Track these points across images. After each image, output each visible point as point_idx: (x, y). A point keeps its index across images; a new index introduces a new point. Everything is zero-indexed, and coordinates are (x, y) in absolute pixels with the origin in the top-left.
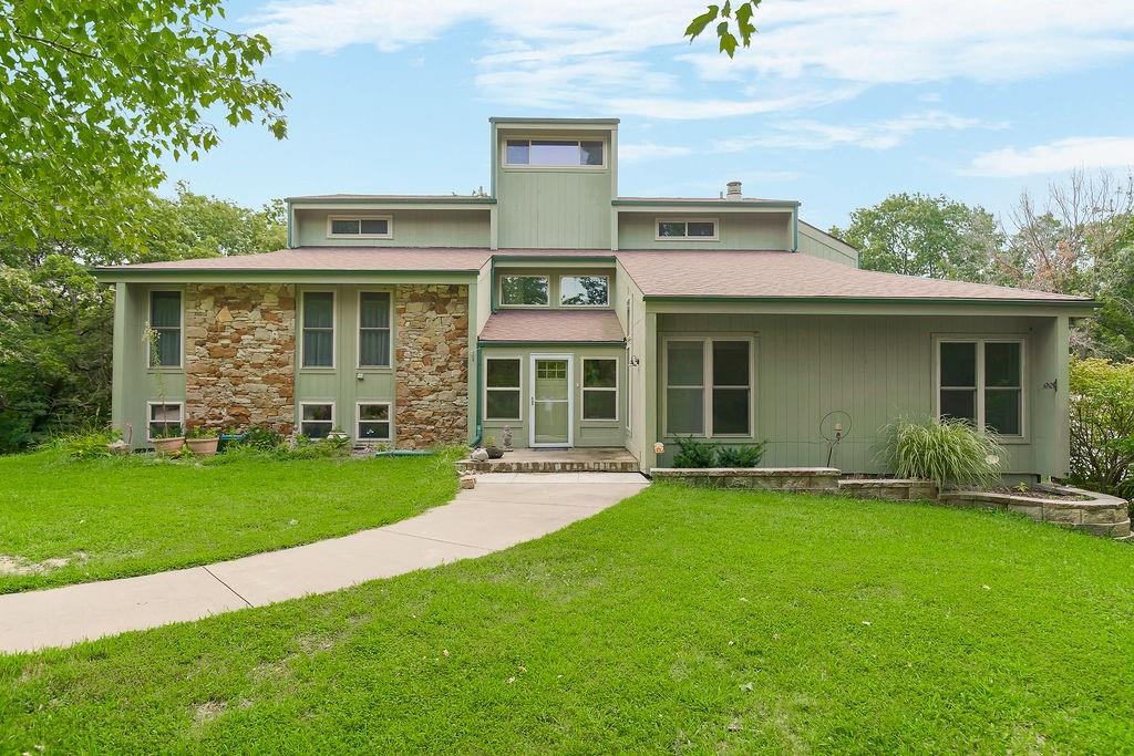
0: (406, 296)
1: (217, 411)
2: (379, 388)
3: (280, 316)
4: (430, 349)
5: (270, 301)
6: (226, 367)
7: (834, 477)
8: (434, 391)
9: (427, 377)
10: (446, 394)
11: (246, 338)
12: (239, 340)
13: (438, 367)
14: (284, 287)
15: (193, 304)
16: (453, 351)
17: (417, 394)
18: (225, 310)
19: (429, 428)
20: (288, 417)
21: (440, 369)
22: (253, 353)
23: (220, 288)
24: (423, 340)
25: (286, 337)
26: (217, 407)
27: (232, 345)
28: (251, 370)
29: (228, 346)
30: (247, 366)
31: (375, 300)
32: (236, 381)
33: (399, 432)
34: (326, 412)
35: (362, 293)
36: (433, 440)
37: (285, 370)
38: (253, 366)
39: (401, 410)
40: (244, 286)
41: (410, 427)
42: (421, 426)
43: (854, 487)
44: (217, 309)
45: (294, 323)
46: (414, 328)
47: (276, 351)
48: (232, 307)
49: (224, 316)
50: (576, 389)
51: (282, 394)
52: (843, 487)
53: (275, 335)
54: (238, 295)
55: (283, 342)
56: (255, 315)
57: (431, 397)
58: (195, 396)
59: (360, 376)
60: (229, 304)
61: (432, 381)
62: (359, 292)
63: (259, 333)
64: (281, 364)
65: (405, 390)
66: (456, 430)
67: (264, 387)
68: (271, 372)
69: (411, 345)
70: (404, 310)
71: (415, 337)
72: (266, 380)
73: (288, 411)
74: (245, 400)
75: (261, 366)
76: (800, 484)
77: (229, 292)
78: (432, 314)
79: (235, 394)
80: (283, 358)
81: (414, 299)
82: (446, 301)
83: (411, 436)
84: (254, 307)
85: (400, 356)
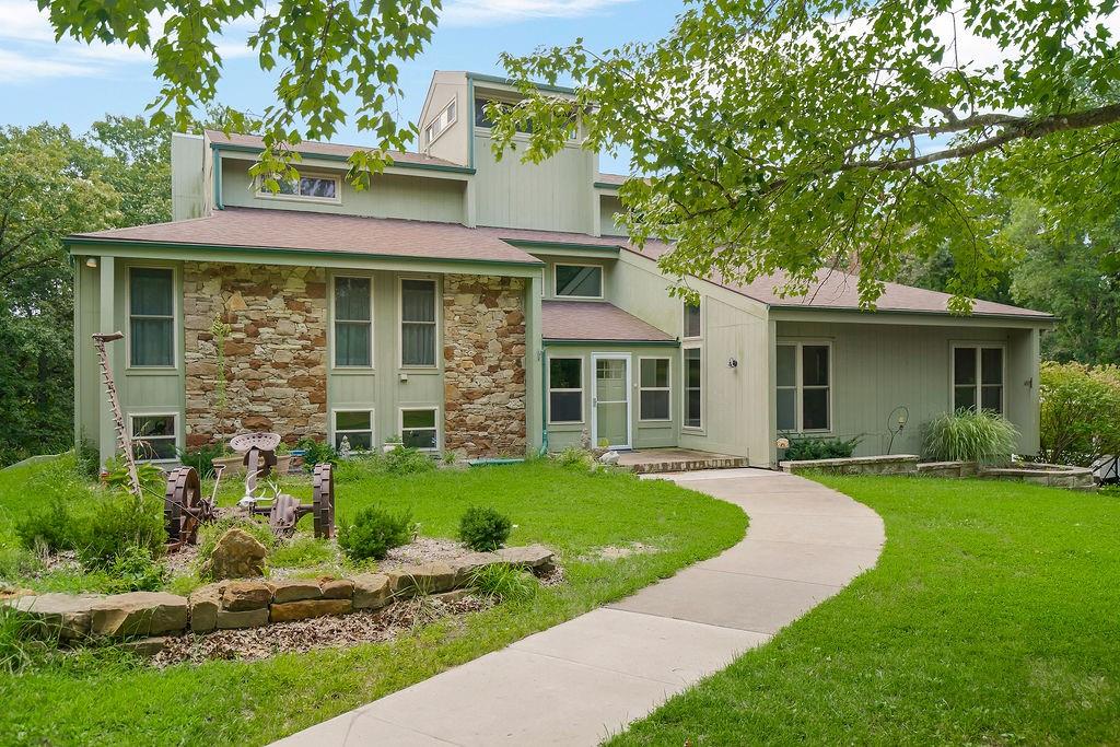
0: (455, 287)
1: (228, 423)
2: (425, 391)
3: (308, 305)
4: (481, 346)
5: (294, 286)
6: (241, 367)
7: (915, 462)
8: (486, 394)
9: (479, 377)
10: (498, 397)
11: (265, 332)
12: (256, 334)
13: (490, 367)
14: (312, 271)
15: (192, 286)
16: (506, 349)
17: (469, 396)
18: (237, 295)
19: (481, 434)
20: (321, 427)
21: (493, 369)
22: (274, 350)
23: (229, 269)
24: (474, 336)
25: (316, 332)
26: (228, 418)
27: (246, 341)
28: (273, 371)
29: (241, 341)
30: (267, 366)
31: (420, 290)
32: (253, 384)
33: (449, 441)
34: (363, 419)
35: (403, 281)
36: (487, 448)
37: (314, 371)
38: (276, 366)
39: (452, 415)
40: (261, 267)
41: (462, 434)
42: (472, 432)
43: (929, 469)
44: (226, 294)
45: (326, 313)
46: (464, 322)
47: (304, 348)
48: (247, 292)
49: (236, 303)
50: (635, 389)
51: (312, 399)
52: (922, 469)
53: (302, 328)
54: (254, 278)
55: (312, 337)
56: (276, 305)
57: (485, 400)
58: (199, 403)
59: (404, 377)
60: (241, 288)
61: (485, 382)
62: (400, 280)
63: (283, 326)
64: (310, 364)
65: (455, 394)
66: (510, 436)
67: (291, 391)
68: (298, 373)
69: (460, 342)
70: (451, 303)
71: (465, 333)
72: (293, 383)
73: (321, 420)
74: (265, 408)
75: (285, 366)
76: (894, 469)
77: (242, 273)
78: (482, 308)
79: (253, 400)
80: (312, 356)
81: (463, 289)
82: (497, 294)
83: (462, 444)
84: (275, 292)
85: (448, 354)
